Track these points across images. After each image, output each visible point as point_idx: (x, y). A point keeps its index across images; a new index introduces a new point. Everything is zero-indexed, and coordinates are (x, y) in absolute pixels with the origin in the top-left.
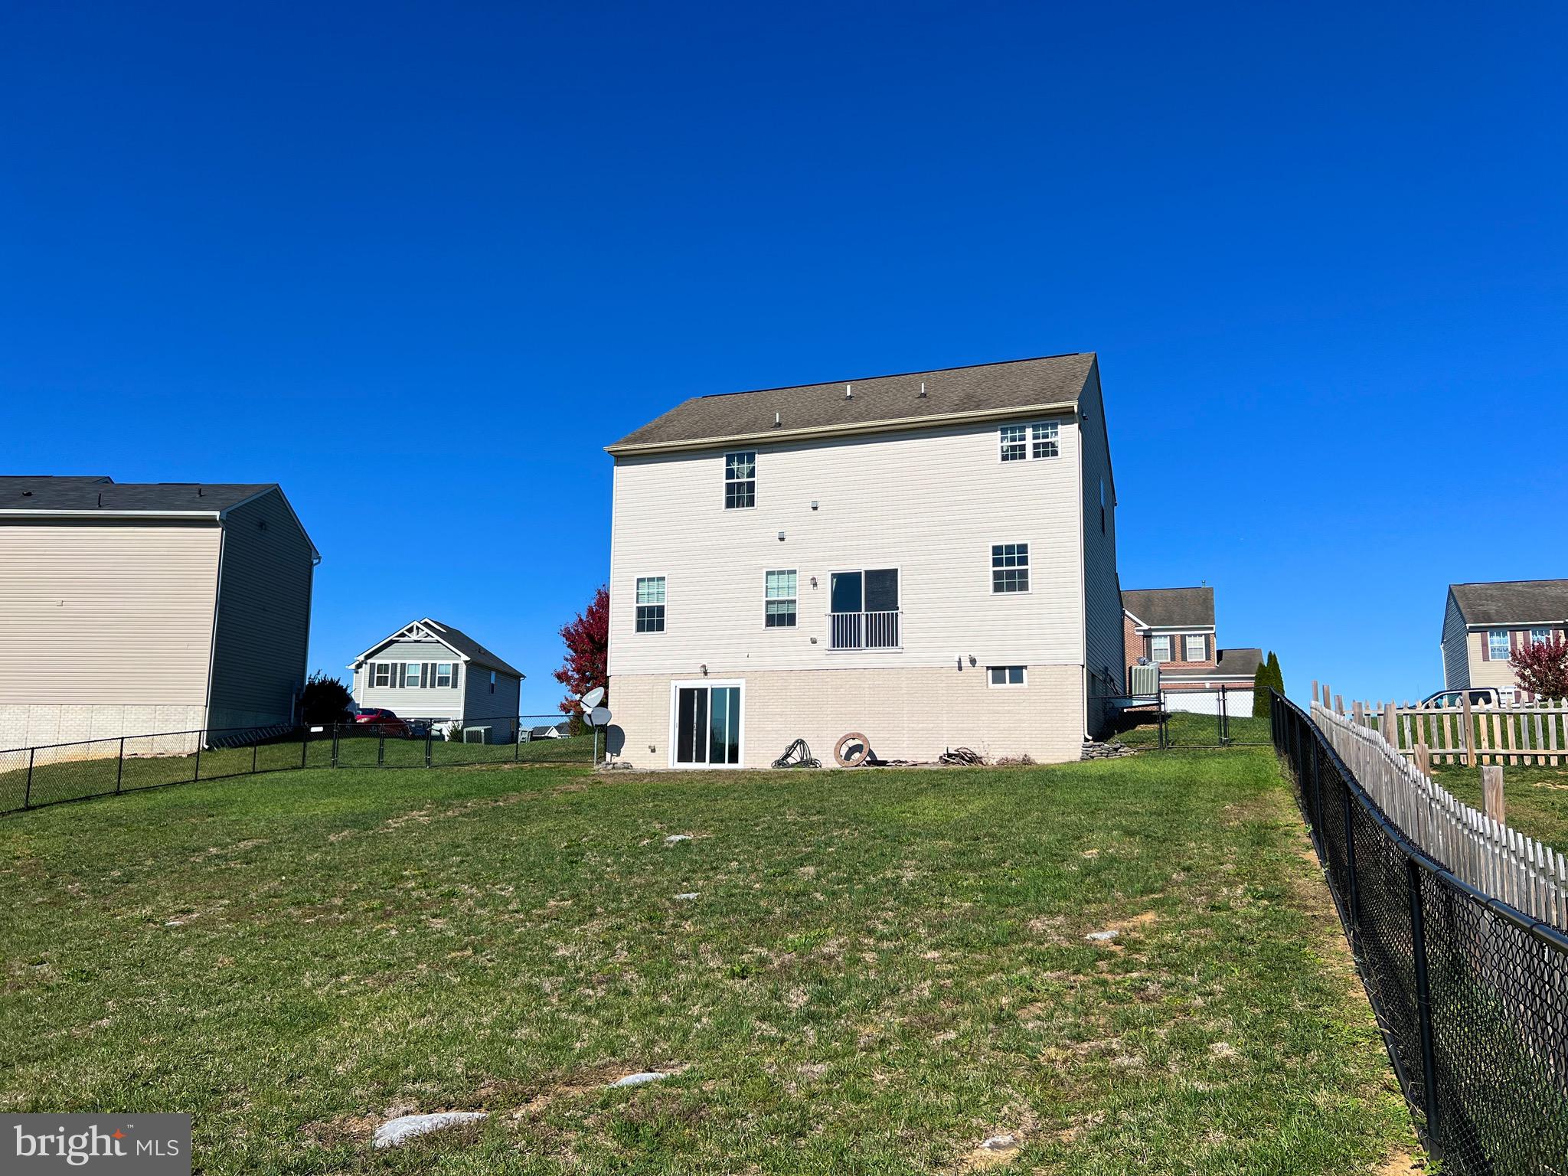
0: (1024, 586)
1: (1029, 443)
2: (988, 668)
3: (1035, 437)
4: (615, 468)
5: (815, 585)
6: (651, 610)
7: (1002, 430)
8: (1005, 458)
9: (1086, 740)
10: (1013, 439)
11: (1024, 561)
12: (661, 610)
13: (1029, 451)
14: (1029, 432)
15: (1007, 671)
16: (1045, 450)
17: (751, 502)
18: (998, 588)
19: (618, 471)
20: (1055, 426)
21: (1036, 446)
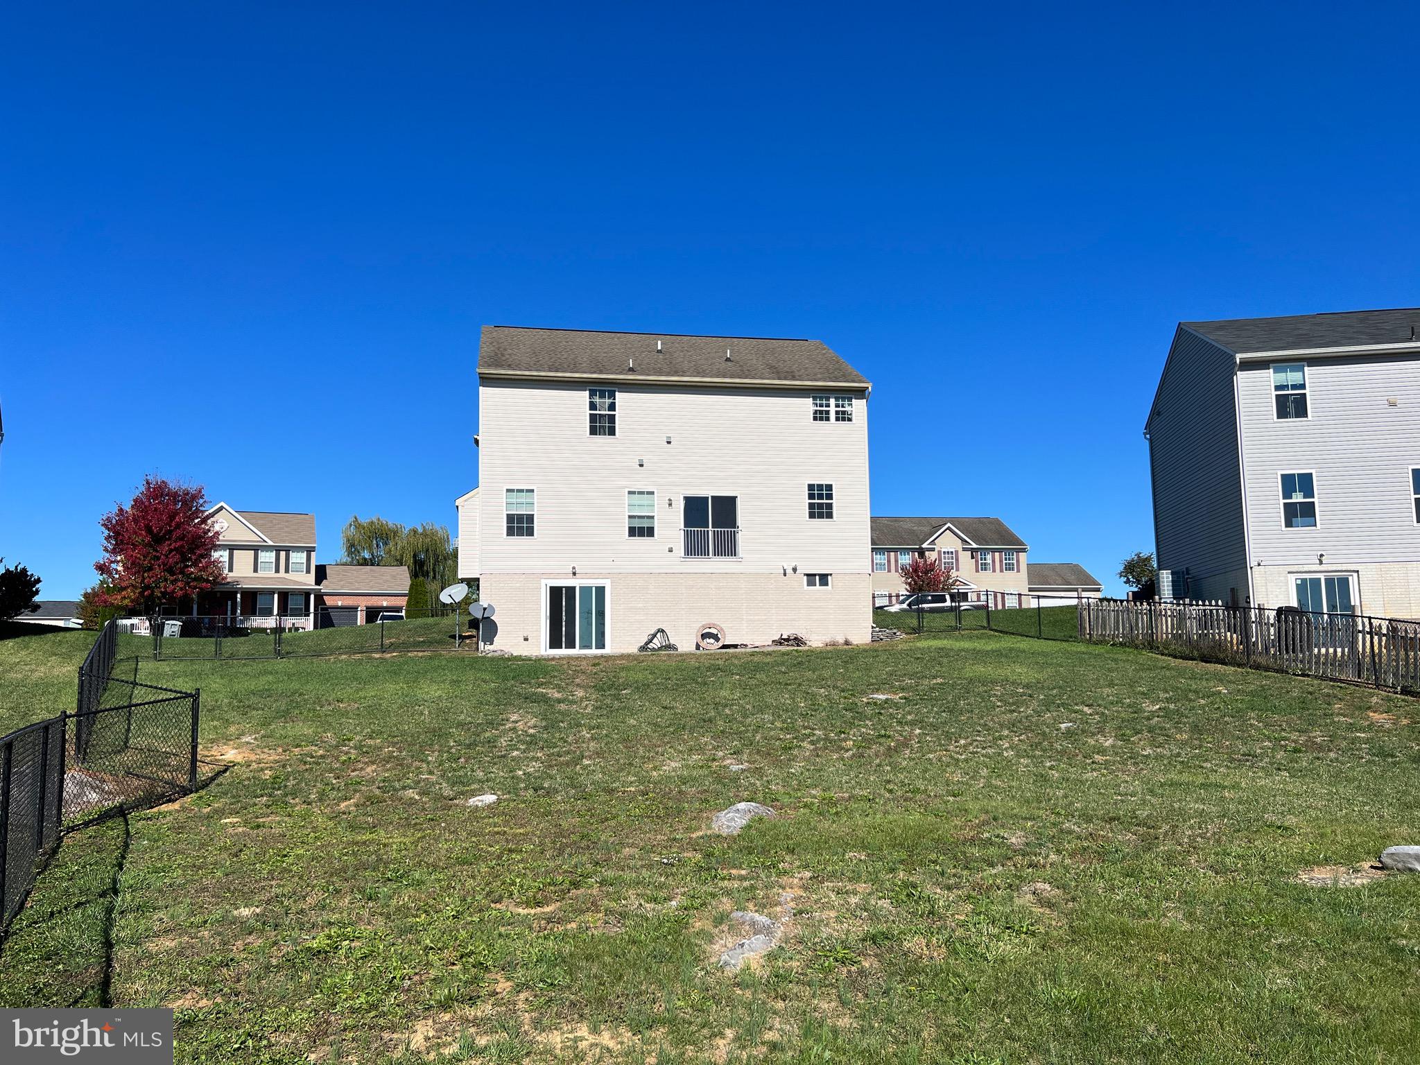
0: (830, 516)
1: (833, 409)
2: (805, 574)
3: (837, 406)
4: (481, 388)
5: (670, 505)
6: (520, 518)
7: (813, 397)
8: (815, 419)
9: (873, 627)
10: (821, 406)
11: (830, 497)
12: (530, 518)
13: (833, 416)
14: (832, 402)
15: (817, 577)
16: (843, 417)
17: (612, 432)
18: (812, 516)
19: (485, 393)
20: (850, 399)
21: (837, 413)
